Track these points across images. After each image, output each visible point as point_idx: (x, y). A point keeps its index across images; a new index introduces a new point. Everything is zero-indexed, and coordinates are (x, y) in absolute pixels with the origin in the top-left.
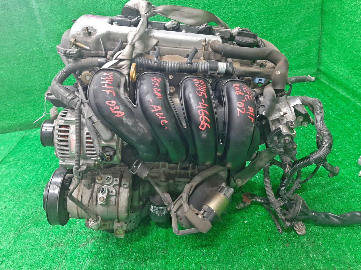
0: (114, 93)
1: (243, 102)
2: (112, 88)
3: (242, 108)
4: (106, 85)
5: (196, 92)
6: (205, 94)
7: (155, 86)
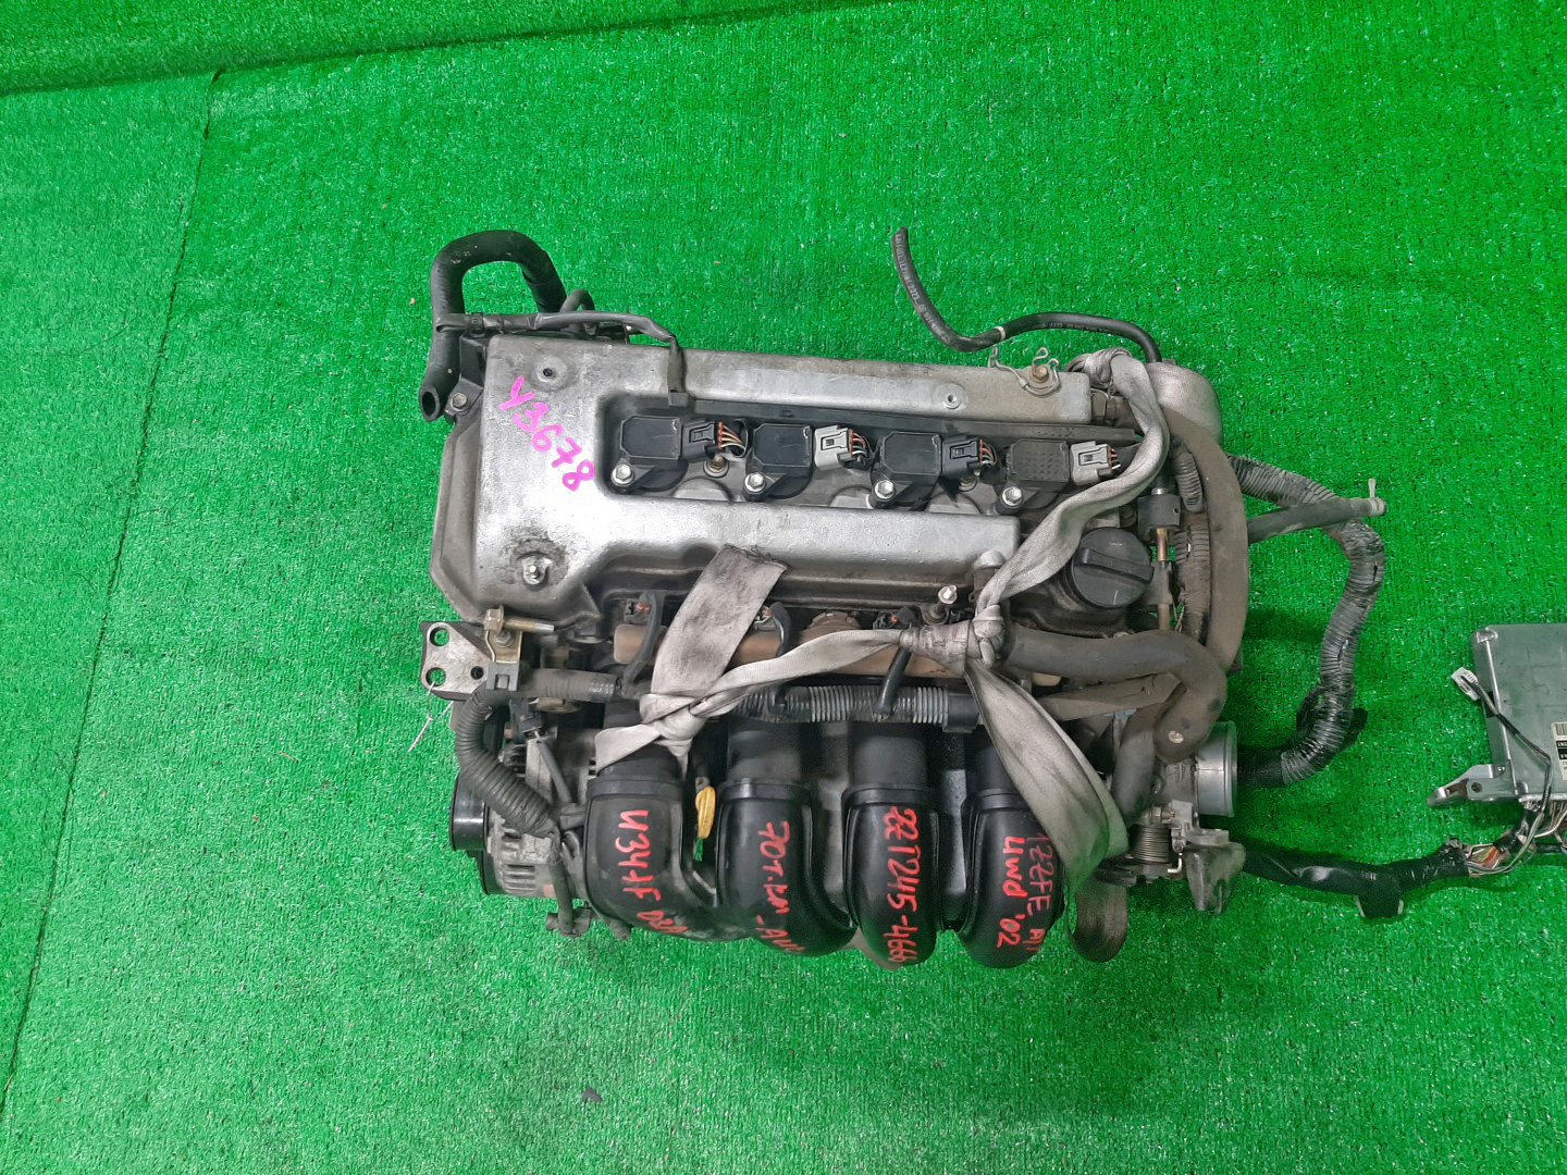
0: (656, 892)
1: (1017, 920)
2: (650, 878)
3: (1013, 935)
4: (632, 873)
5: (889, 896)
6: (912, 899)
7: (770, 879)
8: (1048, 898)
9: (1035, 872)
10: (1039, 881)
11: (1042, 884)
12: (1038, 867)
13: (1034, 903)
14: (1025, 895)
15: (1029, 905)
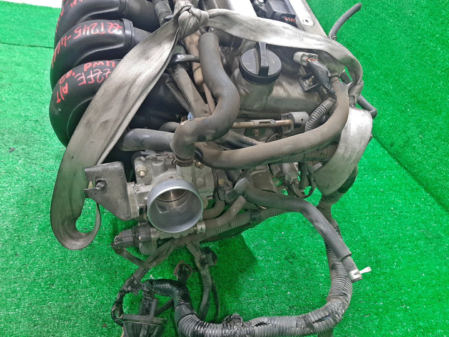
8: (85, 82)
9: (98, 71)
10: (93, 74)
11: (92, 76)
12: (100, 72)
13: (82, 75)
14: (85, 70)
15: (80, 74)
